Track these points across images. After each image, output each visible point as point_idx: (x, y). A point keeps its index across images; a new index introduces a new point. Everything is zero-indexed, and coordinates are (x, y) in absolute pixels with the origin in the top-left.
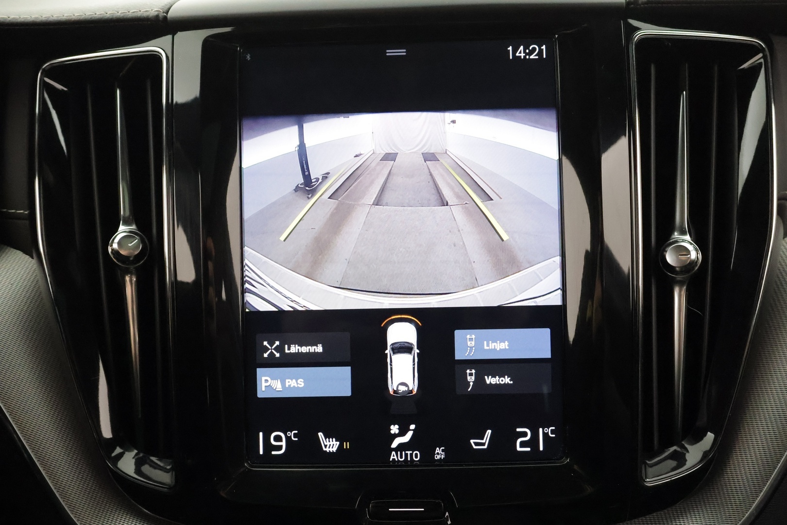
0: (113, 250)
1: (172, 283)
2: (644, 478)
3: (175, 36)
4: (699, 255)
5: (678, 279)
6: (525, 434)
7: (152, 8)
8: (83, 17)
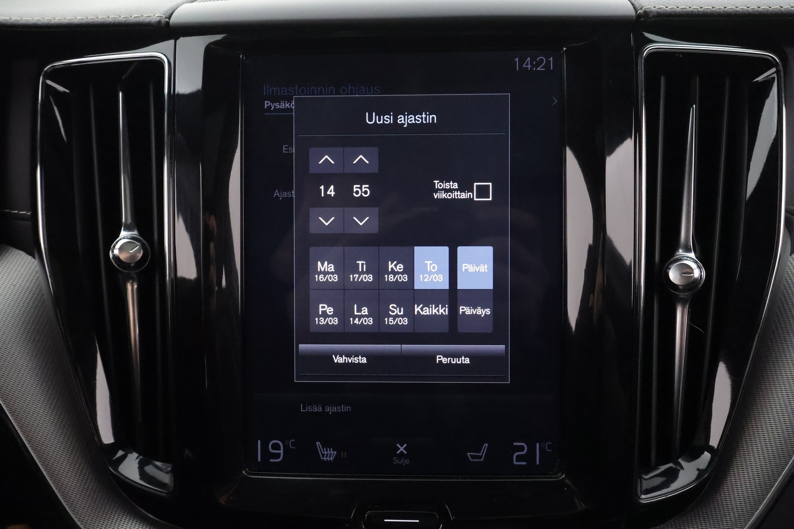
0: (114, 256)
1: (172, 281)
2: (639, 494)
3: (177, 41)
4: (702, 273)
5: (682, 296)
6: (522, 448)
7: (154, 13)
8: (85, 20)
